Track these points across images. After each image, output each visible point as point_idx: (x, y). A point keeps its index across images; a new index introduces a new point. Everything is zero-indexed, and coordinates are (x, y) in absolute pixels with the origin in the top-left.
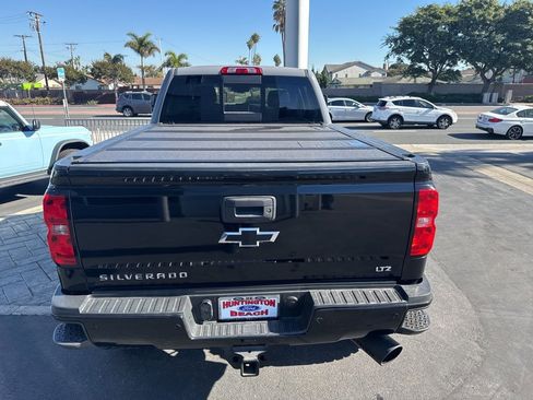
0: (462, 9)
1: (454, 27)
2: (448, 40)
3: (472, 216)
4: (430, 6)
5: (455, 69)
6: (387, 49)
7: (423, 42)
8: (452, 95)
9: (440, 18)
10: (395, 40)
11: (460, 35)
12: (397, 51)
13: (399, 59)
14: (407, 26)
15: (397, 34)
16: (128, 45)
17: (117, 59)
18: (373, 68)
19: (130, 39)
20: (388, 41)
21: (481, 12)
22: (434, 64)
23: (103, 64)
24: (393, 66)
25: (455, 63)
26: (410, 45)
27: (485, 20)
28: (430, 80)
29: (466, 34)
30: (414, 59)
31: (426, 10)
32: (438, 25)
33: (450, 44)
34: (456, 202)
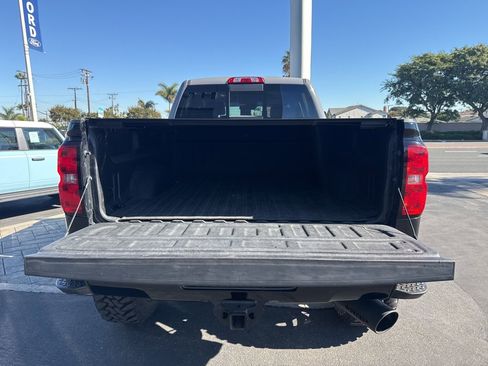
0: (456, 56)
1: (449, 71)
2: (444, 83)
3: (474, 230)
4: (425, 55)
5: (453, 109)
6: (386, 93)
7: (420, 86)
8: (452, 133)
9: (435, 65)
10: (394, 85)
11: (456, 78)
12: (395, 94)
13: (398, 101)
14: (404, 73)
15: (395, 80)
16: (159, 93)
17: (149, 105)
18: (374, 111)
19: (160, 89)
20: (387, 86)
21: (475, 58)
22: (432, 105)
23: (137, 110)
24: (392, 109)
25: (452, 104)
26: (409, 89)
27: (479, 65)
28: (429, 120)
29: (462, 78)
30: (413, 101)
31: (421, 58)
32: (434, 70)
33: (447, 87)
34: (459, 218)
